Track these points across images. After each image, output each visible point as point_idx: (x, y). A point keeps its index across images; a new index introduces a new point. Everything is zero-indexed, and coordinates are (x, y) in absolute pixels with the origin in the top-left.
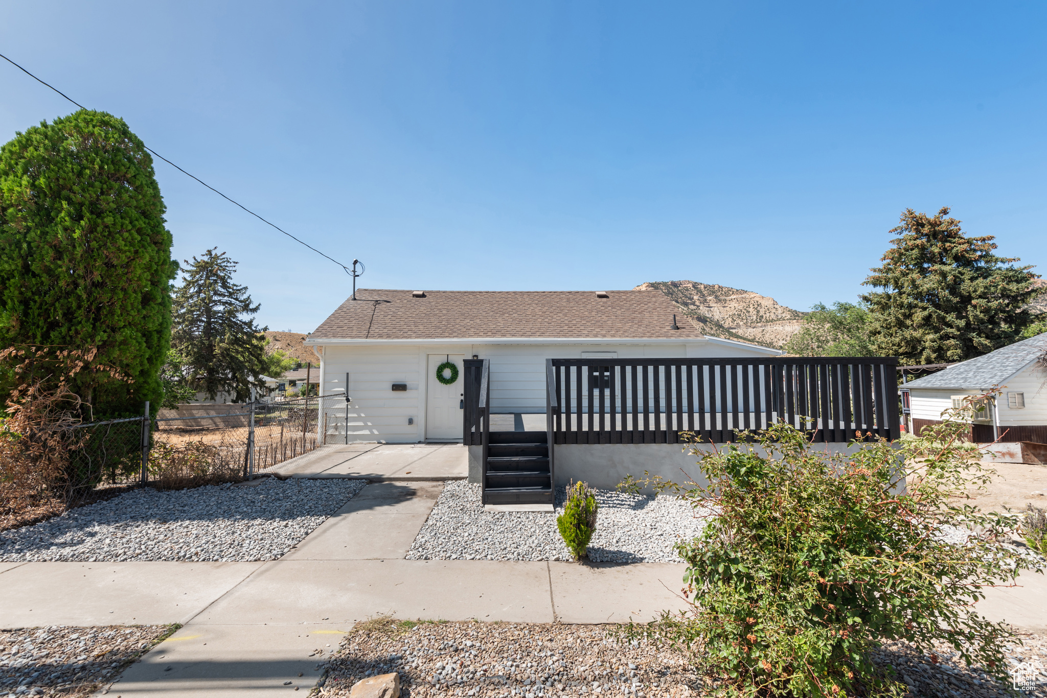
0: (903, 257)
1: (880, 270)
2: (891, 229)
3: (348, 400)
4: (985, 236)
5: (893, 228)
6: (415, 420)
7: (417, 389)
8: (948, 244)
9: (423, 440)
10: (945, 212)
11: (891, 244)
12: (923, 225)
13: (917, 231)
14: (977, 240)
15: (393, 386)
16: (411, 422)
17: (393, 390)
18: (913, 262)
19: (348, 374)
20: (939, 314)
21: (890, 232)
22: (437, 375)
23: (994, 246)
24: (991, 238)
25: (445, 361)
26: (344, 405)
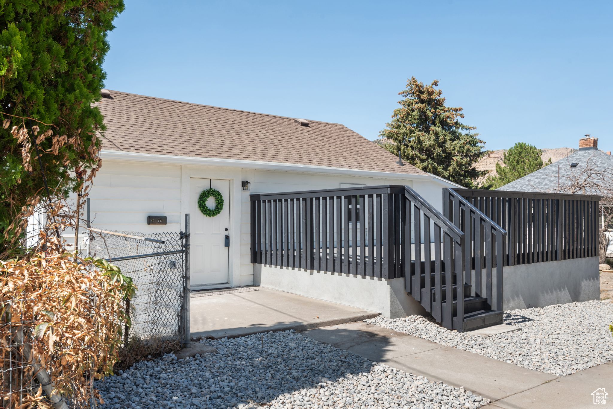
0: (410, 117)
1: (393, 126)
2: (400, 92)
4: (458, 107)
5: (401, 91)
7: (178, 222)
8: (438, 110)
10: (436, 84)
11: (399, 104)
12: (422, 93)
13: (419, 96)
14: (453, 110)
15: (149, 218)
17: (149, 223)
18: (416, 122)
20: (435, 166)
21: (399, 94)
23: (462, 116)
24: (461, 109)
25: (207, 187)
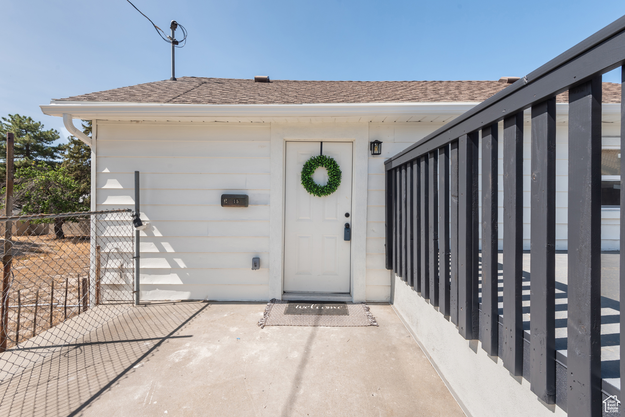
3: (138, 222)
6: (264, 260)
7: (266, 203)
9: (279, 296)
15: (224, 197)
16: (256, 263)
17: (223, 204)
19: (137, 174)
22: (303, 178)
25: (316, 153)
26: (129, 230)
